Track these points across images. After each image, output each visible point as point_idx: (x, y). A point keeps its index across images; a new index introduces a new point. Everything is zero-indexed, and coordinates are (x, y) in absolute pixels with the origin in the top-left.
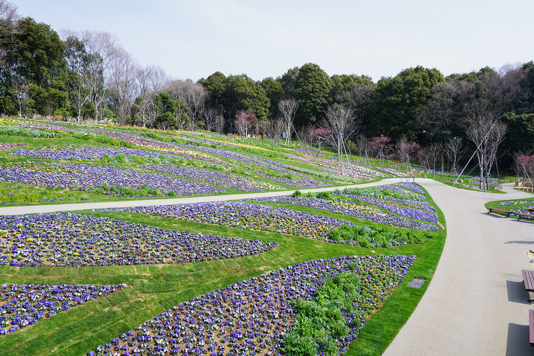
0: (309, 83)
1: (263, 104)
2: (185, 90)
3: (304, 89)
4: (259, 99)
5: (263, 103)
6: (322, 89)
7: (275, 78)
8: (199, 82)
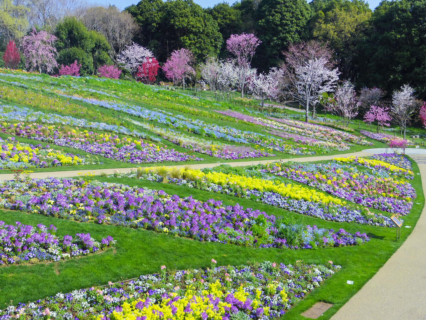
0: (276, 12)
1: (212, 43)
2: (105, 20)
3: (268, 21)
4: (208, 35)
5: (213, 40)
6: (295, 21)
7: (231, 5)
8: (128, 10)
